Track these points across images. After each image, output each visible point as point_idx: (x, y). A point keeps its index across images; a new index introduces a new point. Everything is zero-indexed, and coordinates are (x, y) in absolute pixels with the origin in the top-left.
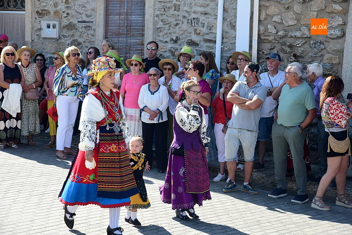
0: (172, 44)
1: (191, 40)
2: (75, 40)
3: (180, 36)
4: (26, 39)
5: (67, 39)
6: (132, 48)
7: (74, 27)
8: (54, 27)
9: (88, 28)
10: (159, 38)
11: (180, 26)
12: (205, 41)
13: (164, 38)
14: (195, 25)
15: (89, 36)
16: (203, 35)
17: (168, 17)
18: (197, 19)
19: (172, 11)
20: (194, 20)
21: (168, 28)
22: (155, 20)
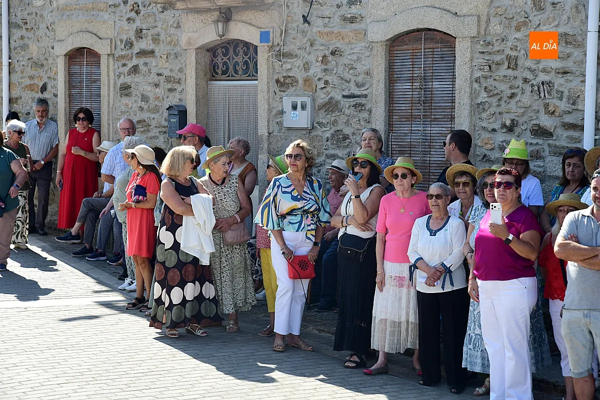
0: (505, 134)
1: (538, 125)
2: (338, 130)
3: (518, 119)
4: (260, 132)
5: (326, 129)
6: (434, 144)
7: (336, 107)
8: (303, 107)
9: (359, 107)
10: (481, 123)
11: (518, 99)
12: (564, 126)
13: (489, 123)
14: (545, 96)
15: (362, 123)
16: (560, 116)
17: (496, 82)
18: (549, 84)
19: (503, 71)
20: (543, 86)
21: (497, 103)
22: (473, 89)
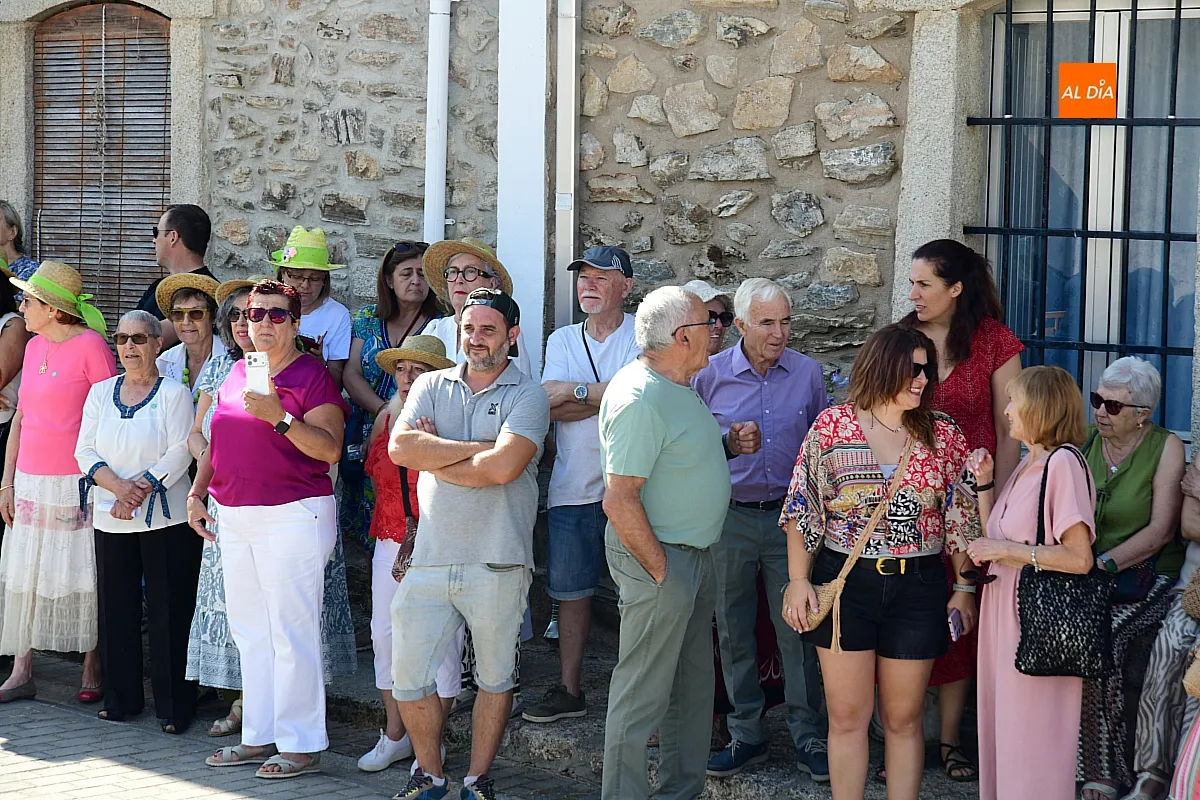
0: (271, 214)
1: (337, 197)
3: (296, 183)
6: (128, 233)
10: (223, 191)
11: (295, 143)
12: (386, 199)
13: (239, 192)
14: (348, 139)
16: (378, 179)
17: (251, 109)
18: (357, 114)
19: (266, 87)
20: (345, 118)
21: (254, 152)
22: (206, 123)
